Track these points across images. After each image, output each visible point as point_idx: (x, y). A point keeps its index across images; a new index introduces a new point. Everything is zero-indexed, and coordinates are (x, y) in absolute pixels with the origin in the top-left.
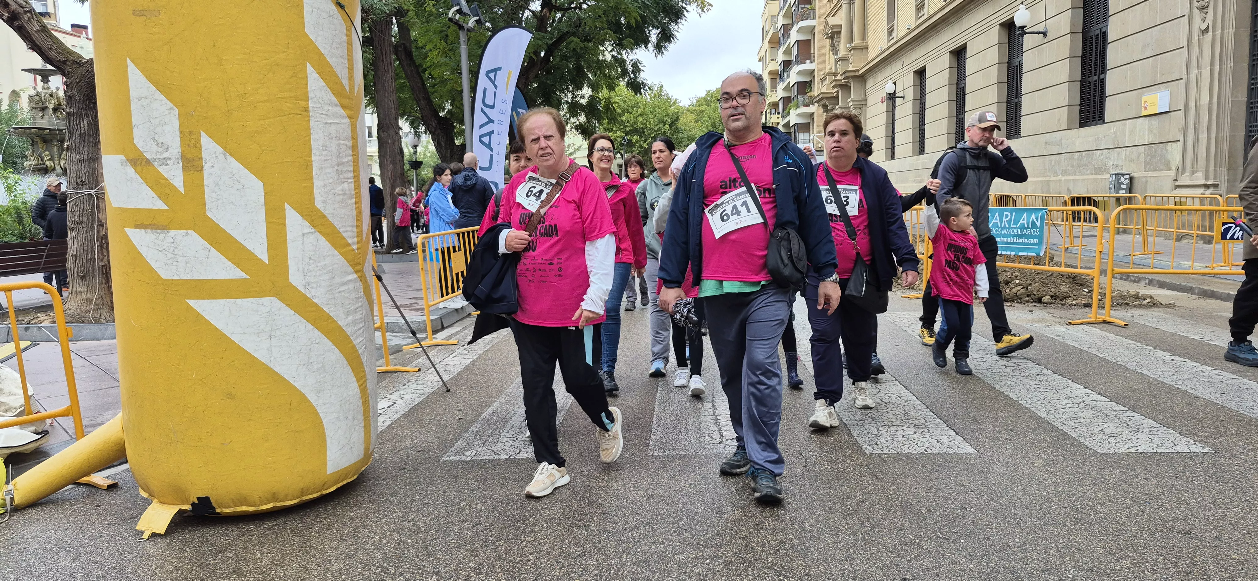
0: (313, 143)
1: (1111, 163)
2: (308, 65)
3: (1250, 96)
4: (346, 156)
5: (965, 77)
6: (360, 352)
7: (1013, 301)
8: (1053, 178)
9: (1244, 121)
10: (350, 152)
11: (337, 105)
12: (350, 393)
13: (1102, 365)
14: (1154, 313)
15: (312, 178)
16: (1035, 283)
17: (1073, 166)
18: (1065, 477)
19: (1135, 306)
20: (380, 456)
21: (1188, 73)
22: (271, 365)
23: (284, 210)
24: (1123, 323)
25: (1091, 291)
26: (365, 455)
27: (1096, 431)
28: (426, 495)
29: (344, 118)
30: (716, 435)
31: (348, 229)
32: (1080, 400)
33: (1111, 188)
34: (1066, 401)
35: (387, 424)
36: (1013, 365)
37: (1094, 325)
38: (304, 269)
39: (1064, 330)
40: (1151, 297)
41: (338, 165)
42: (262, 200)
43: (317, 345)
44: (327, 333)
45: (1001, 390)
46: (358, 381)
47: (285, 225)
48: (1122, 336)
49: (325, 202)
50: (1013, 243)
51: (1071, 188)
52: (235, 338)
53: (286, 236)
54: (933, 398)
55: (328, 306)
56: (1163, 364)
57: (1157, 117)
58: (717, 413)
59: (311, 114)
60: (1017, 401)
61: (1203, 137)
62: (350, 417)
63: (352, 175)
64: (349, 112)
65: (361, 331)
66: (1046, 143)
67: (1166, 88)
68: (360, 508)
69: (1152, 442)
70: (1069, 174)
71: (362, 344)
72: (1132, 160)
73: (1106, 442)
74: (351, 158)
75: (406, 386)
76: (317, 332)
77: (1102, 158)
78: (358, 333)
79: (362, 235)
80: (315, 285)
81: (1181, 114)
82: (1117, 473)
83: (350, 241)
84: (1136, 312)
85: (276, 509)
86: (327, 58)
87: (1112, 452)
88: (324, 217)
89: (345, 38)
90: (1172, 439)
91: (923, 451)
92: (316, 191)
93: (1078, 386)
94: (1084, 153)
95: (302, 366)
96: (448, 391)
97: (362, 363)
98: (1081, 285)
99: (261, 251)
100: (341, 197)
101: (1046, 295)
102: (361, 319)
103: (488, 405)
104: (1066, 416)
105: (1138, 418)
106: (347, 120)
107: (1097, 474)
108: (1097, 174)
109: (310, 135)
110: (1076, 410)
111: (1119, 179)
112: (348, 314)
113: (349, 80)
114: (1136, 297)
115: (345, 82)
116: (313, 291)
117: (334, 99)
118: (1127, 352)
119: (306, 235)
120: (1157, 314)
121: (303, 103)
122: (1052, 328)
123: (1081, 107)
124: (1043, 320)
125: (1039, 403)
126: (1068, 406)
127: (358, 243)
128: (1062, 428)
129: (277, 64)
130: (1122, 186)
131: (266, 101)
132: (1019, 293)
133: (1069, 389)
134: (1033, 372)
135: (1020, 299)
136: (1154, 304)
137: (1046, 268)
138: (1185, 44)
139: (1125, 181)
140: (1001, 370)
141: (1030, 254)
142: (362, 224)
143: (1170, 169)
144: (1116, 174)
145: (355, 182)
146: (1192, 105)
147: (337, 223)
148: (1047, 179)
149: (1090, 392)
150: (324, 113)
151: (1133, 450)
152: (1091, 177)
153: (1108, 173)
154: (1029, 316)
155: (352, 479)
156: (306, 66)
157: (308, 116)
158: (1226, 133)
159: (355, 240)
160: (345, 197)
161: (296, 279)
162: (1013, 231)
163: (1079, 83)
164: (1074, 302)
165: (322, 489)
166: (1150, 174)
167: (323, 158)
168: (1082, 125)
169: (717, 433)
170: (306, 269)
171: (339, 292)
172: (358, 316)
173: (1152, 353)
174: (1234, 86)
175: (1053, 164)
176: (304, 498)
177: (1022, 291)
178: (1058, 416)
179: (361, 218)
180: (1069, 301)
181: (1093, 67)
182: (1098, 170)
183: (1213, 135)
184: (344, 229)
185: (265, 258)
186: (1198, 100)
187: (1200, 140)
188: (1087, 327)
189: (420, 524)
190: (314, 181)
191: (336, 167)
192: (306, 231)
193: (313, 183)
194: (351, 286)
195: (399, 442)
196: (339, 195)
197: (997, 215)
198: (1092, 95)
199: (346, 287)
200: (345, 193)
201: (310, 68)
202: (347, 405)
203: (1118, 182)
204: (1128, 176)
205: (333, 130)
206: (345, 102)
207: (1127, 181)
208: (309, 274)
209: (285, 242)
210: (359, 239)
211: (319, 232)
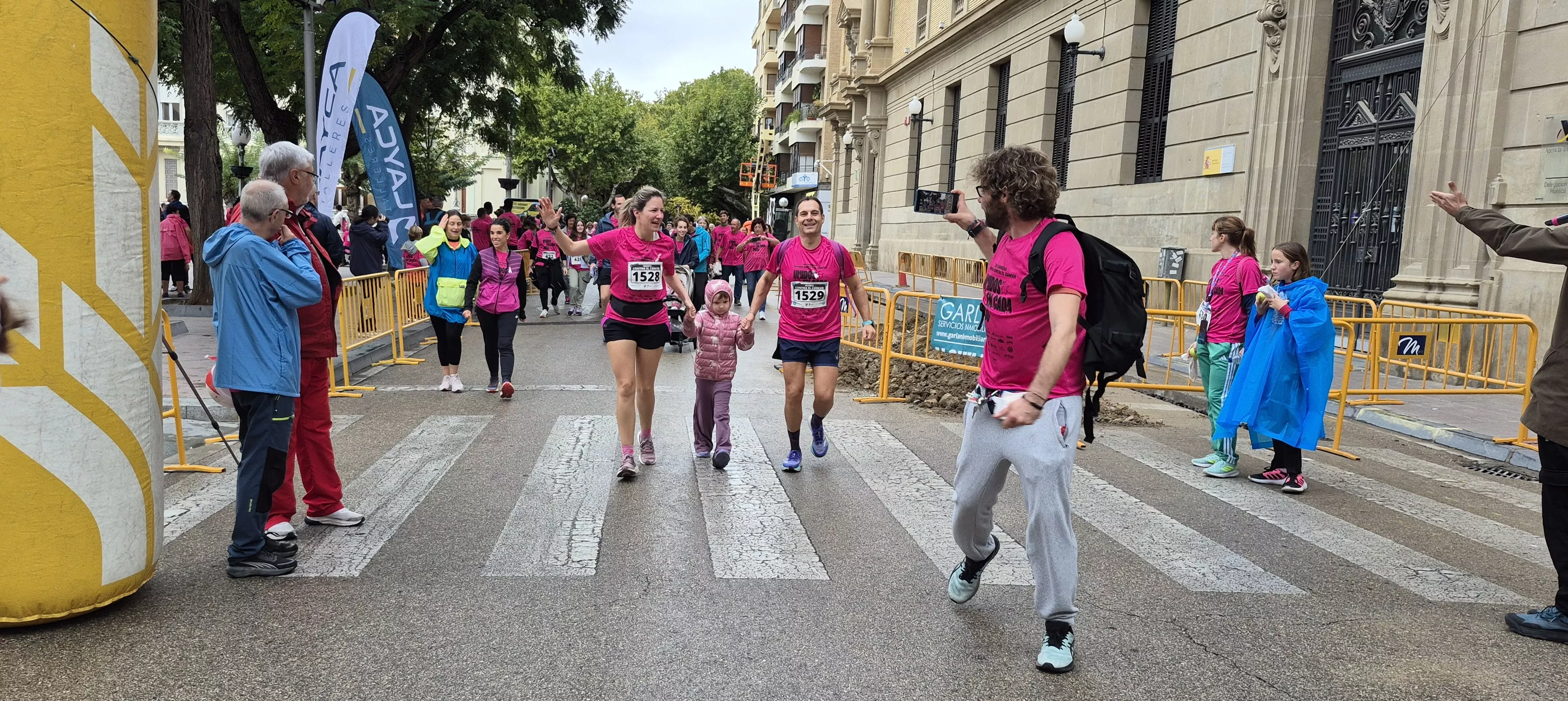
0: (96, 215)
1: (1165, 234)
2: (94, 128)
3: (1321, 163)
4: (135, 229)
5: (1007, 102)
6: (144, 449)
9: (1312, 194)
10: (140, 224)
11: (125, 173)
12: (132, 496)
15: (93, 255)
19: (1115, 424)
21: (1255, 126)
22: (41, 463)
23: (61, 290)
26: (147, 567)
29: (134, 186)
30: (562, 557)
31: (135, 311)
33: (1161, 267)
35: (177, 535)
38: (81, 356)
40: (1136, 414)
41: (125, 240)
42: (36, 278)
43: (94, 442)
44: (105, 428)
45: (895, 516)
46: (141, 483)
47: (61, 306)
49: (108, 281)
50: (975, 342)
53: (62, 318)
54: (818, 523)
55: (108, 398)
57: (1219, 178)
58: (574, 535)
59: (95, 183)
61: (1265, 208)
62: (130, 523)
63: (141, 249)
64: (140, 179)
65: (146, 427)
66: (1094, 200)
67: (1232, 142)
71: (146, 441)
72: (1188, 232)
74: (140, 231)
75: (204, 491)
76: (95, 427)
77: (1156, 225)
78: (142, 429)
79: (150, 316)
80: (93, 374)
81: (1244, 177)
83: (136, 325)
85: (42, 623)
86: (116, 120)
88: (107, 297)
89: (138, 95)
91: (776, 576)
92: (98, 270)
94: (1138, 218)
95: (75, 464)
97: (146, 463)
99: (32, 335)
100: (127, 275)
102: (146, 412)
106: (137, 188)
108: (1149, 246)
109: (93, 207)
111: (1171, 256)
112: (131, 407)
113: (142, 142)
114: (1123, 412)
115: (137, 146)
116: (91, 380)
117: (123, 166)
119: (84, 319)
120: (1133, 433)
121: (85, 171)
123: (1138, 156)
127: (145, 326)
129: (58, 128)
130: (1174, 265)
131: (44, 169)
136: (1138, 422)
138: (1254, 87)
139: (1176, 258)
140: (909, 494)
142: (151, 304)
144: (1169, 249)
145: (144, 258)
146: (1256, 167)
147: (121, 305)
150: (110, 181)
153: (1160, 246)
155: (131, 594)
156: (91, 130)
157: (92, 186)
158: (1290, 207)
159: (142, 323)
160: (132, 276)
161: (71, 365)
163: (1138, 124)
165: (96, 602)
167: (107, 232)
168: (1138, 180)
169: (566, 554)
170: (84, 356)
171: (122, 382)
172: (143, 410)
174: (1303, 148)
175: (1100, 228)
176: (74, 612)
179: (151, 299)
181: (1155, 105)
182: (1150, 242)
183: (1276, 209)
184: (129, 312)
185: (37, 343)
186: (1262, 162)
187: (1262, 214)
189: (207, 641)
190: (96, 257)
191: (123, 242)
192: (85, 314)
193: (95, 260)
194: (135, 376)
195: (187, 556)
196: (124, 273)
197: (960, 306)
198: (1152, 142)
199: (129, 377)
200: (132, 271)
201: (95, 132)
202: (127, 509)
203: (1169, 260)
204: (1181, 253)
205: (119, 200)
206: (134, 167)
207: (1180, 259)
208: (87, 362)
209: (61, 324)
210: (147, 322)
211: (101, 315)
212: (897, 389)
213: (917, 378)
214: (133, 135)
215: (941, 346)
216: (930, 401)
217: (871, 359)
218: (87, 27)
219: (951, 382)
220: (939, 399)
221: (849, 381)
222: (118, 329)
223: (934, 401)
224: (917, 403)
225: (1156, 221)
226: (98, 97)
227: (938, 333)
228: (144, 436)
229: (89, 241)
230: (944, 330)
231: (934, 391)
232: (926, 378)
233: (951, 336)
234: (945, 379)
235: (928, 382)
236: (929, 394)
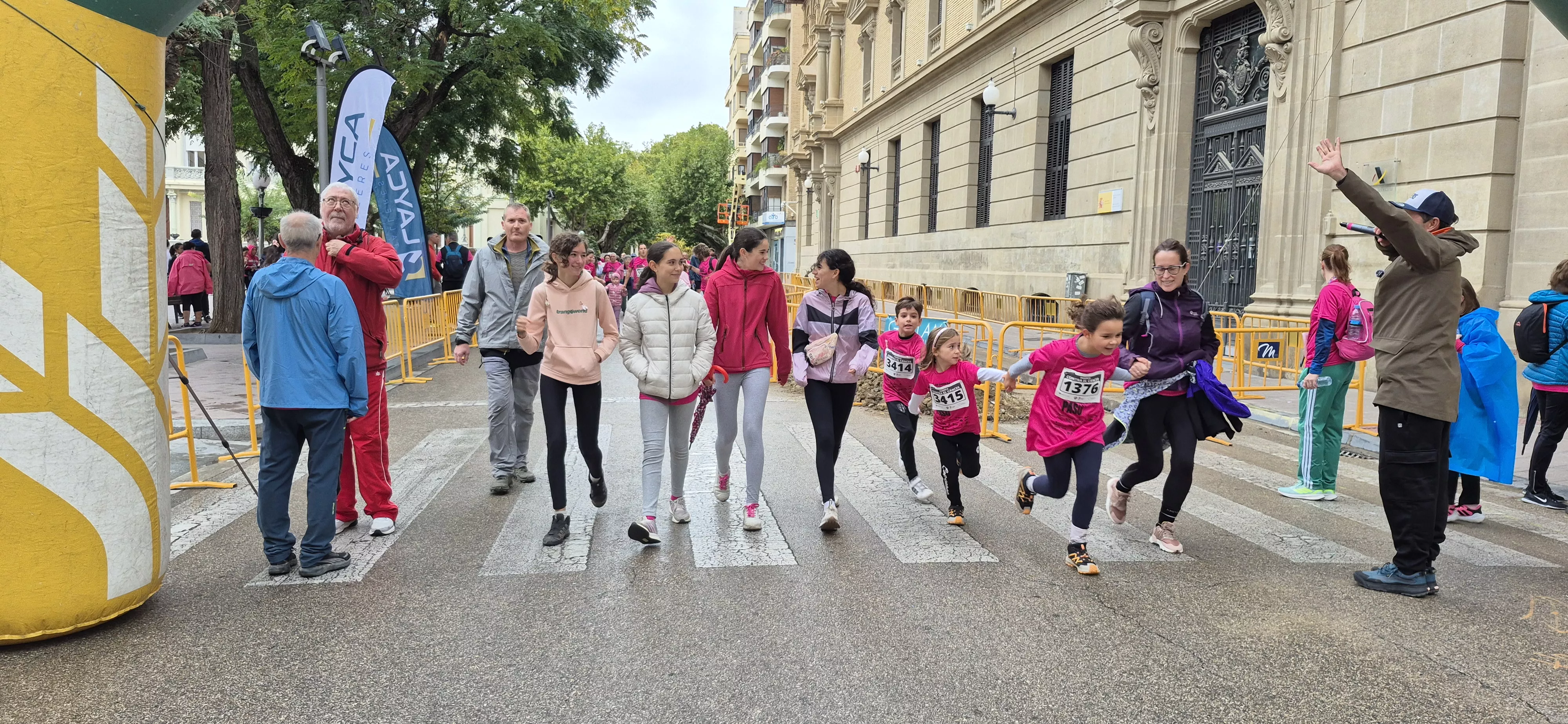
0: (102, 251)
1: (1069, 261)
2: (100, 170)
3: (1191, 203)
4: (141, 263)
5: (939, 153)
6: (150, 469)
8: (1017, 273)
9: (1185, 228)
10: (146, 258)
11: (131, 211)
12: (137, 513)
15: (100, 287)
17: (1036, 262)
20: (174, 582)
21: (1138, 173)
22: (45, 484)
23: (66, 321)
26: (153, 580)
27: (913, 544)
28: (222, 621)
29: (139, 223)
31: (141, 339)
32: (918, 515)
33: (1067, 289)
34: (905, 516)
35: (187, 548)
36: (881, 480)
38: (86, 382)
41: (131, 272)
42: (40, 310)
43: (99, 463)
44: (110, 450)
45: (854, 506)
46: (146, 501)
47: (66, 336)
49: (113, 312)
51: (1033, 285)
53: (67, 348)
55: (114, 421)
57: (1111, 216)
59: (100, 221)
60: (861, 516)
62: (136, 539)
63: (147, 282)
64: (146, 217)
65: (152, 447)
66: (1012, 234)
67: (1119, 186)
68: (145, 635)
69: (953, 553)
70: (1032, 271)
71: (152, 460)
72: (1088, 260)
73: (914, 554)
74: (146, 264)
75: (216, 505)
76: (99, 449)
77: (1062, 255)
78: (148, 450)
79: (157, 344)
80: (98, 399)
81: (1131, 214)
82: (906, 580)
83: (141, 352)
85: (45, 638)
86: (122, 163)
87: (914, 562)
88: (112, 327)
89: (145, 140)
90: (976, 553)
91: (750, 564)
92: (104, 301)
94: (1046, 249)
95: (81, 485)
97: (152, 482)
99: (37, 363)
100: (133, 306)
102: (152, 434)
104: (896, 530)
106: (144, 225)
107: (888, 582)
108: (1057, 272)
109: (98, 242)
110: (908, 524)
111: (1075, 279)
112: (137, 429)
113: (148, 183)
115: (143, 187)
116: (96, 405)
117: (129, 204)
118: (992, 468)
119: (90, 347)
121: (91, 210)
123: (1046, 197)
125: (881, 517)
126: (904, 520)
127: (151, 353)
128: (885, 541)
129: (64, 170)
130: (1078, 287)
131: (49, 208)
134: (894, 488)
138: (1135, 141)
139: (1079, 281)
142: (156, 332)
143: (1121, 272)
144: (1073, 274)
145: (150, 289)
146: (1140, 206)
147: (126, 334)
148: (1012, 273)
150: (116, 219)
152: (1051, 275)
153: (1066, 272)
155: (138, 605)
156: (97, 172)
157: (98, 223)
159: (149, 350)
160: (137, 306)
161: (76, 392)
163: (1045, 172)
165: (102, 615)
166: (1104, 276)
167: (113, 266)
168: (1047, 217)
170: (89, 382)
171: (127, 406)
172: (149, 431)
174: (1177, 190)
175: (1018, 258)
176: (79, 625)
179: (156, 328)
181: (1058, 156)
182: (1058, 268)
184: (135, 340)
185: (41, 371)
186: (1144, 202)
189: (211, 649)
190: (102, 290)
191: (128, 275)
192: (90, 342)
193: (100, 292)
194: (141, 399)
195: (198, 567)
196: (130, 304)
198: (1056, 186)
199: (135, 401)
200: (138, 302)
201: (101, 173)
202: (133, 526)
203: (1074, 283)
204: (1083, 277)
205: (126, 236)
206: (142, 207)
207: (1083, 282)
208: (92, 388)
209: (66, 353)
210: (153, 349)
211: (107, 344)
213: (871, 385)
214: (138, 176)
218: (93, 77)
222: (123, 357)
224: (871, 407)
225: (1062, 251)
226: (104, 141)
228: (151, 456)
229: (95, 274)
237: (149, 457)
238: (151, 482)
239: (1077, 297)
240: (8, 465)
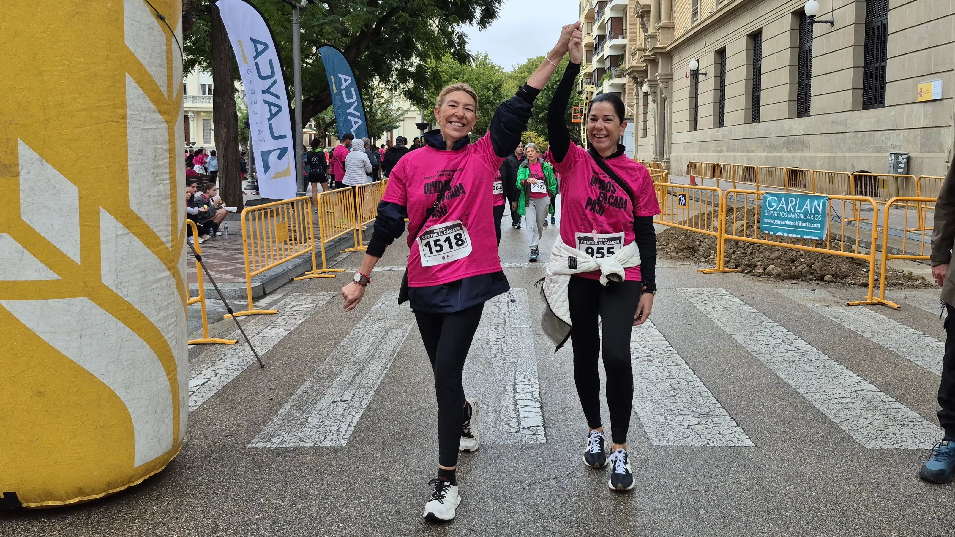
0: (129, 148)
1: (891, 143)
2: (127, 74)
4: (163, 159)
5: (761, 58)
6: (171, 346)
7: (798, 279)
8: (839, 154)
10: (167, 155)
11: (154, 112)
12: (159, 387)
13: (875, 351)
14: (924, 294)
15: (127, 182)
16: (818, 262)
17: (856, 145)
18: (834, 475)
19: (908, 286)
22: (81, 364)
23: (98, 213)
24: (896, 306)
25: (868, 271)
26: (174, 445)
27: (866, 425)
29: (162, 123)
30: (513, 423)
31: (163, 228)
32: (853, 390)
33: (890, 167)
34: (839, 390)
36: (794, 349)
37: (869, 307)
38: (116, 269)
39: (842, 311)
40: (923, 278)
41: (154, 168)
42: (77, 204)
43: (128, 343)
44: (137, 330)
45: (781, 377)
46: (168, 375)
47: (99, 227)
48: (895, 319)
49: (139, 204)
50: (798, 227)
51: (855, 164)
52: (46, 338)
53: (99, 238)
54: (719, 384)
55: (140, 304)
56: (930, 351)
57: (931, 103)
58: (517, 398)
59: (128, 121)
60: (794, 390)
62: (159, 411)
64: (165, 117)
65: (173, 325)
66: (833, 122)
67: (939, 77)
69: (915, 437)
70: (853, 152)
71: (173, 337)
72: (909, 142)
73: (874, 437)
74: (167, 161)
75: (223, 360)
76: (128, 330)
77: (882, 138)
78: (169, 328)
79: (176, 233)
80: (126, 285)
81: (952, 102)
82: (882, 471)
83: (164, 240)
84: (909, 293)
85: (81, 503)
86: (146, 68)
87: (879, 448)
88: (138, 218)
89: (165, 48)
90: (934, 434)
91: (706, 443)
92: (131, 194)
93: (851, 373)
94: (866, 133)
95: (112, 363)
96: (262, 367)
98: (860, 265)
99: (74, 254)
100: (157, 198)
101: (827, 274)
102: (173, 314)
103: (299, 385)
104: (839, 407)
105: (905, 410)
106: (165, 125)
107: (863, 472)
108: (879, 152)
110: (848, 400)
111: (898, 159)
112: (159, 310)
113: (168, 86)
114: (910, 277)
115: (164, 90)
116: (125, 289)
117: (152, 106)
118: (898, 338)
119: (119, 237)
120: (928, 295)
121: (120, 111)
122: (832, 308)
123: (864, 90)
124: (825, 300)
125: (815, 391)
126: (841, 396)
127: (172, 241)
128: (834, 420)
129: (96, 75)
130: (901, 165)
132: (803, 271)
133: (843, 377)
134: (812, 358)
135: (805, 277)
137: (827, 251)
139: (902, 160)
140: (782, 354)
141: (813, 238)
142: (175, 222)
143: (944, 151)
144: (895, 154)
145: (168, 182)
147: (151, 223)
148: (833, 155)
149: (862, 380)
150: (141, 119)
151: (897, 446)
152: (873, 155)
153: (888, 152)
154: (812, 295)
155: (160, 470)
156: (125, 76)
157: (125, 123)
159: (170, 238)
160: (160, 198)
161: (108, 279)
162: (798, 216)
163: (863, 69)
164: (853, 281)
165: (130, 481)
166: (926, 155)
167: (139, 162)
168: (866, 107)
169: (516, 420)
170: (119, 269)
171: (151, 290)
172: (171, 311)
173: (920, 339)
175: (839, 141)
176: (113, 491)
177: (806, 269)
178: (831, 407)
179: (176, 217)
180: (848, 280)
181: (875, 55)
182: (879, 150)
184: (158, 229)
185: (77, 259)
188: (864, 309)
190: (129, 184)
191: (152, 170)
192: (120, 232)
193: (128, 187)
194: (164, 283)
195: (208, 425)
196: (154, 196)
197: (783, 200)
198: (874, 80)
199: (158, 285)
200: (160, 194)
201: (128, 78)
202: (157, 398)
203: (897, 162)
204: (906, 156)
205: (149, 135)
206: (163, 108)
207: (905, 161)
208: (121, 274)
209: (99, 243)
210: (173, 237)
211: (133, 233)
212: (729, 262)
213: (743, 253)
214: (161, 80)
215: (769, 229)
216: (757, 271)
217: (702, 240)
219: (772, 256)
220: (765, 269)
221: (688, 256)
222: (148, 245)
223: (761, 271)
224: (747, 273)
225: (883, 135)
226: (130, 48)
227: (766, 220)
228: (172, 333)
229: (123, 170)
230: (770, 217)
231: (760, 264)
232: (751, 253)
233: (776, 222)
234: (767, 254)
235: (753, 256)
236: (756, 266)
237: (170, 335)
238: (172, 358)
239: (900, 173)
240: (50, 346)
